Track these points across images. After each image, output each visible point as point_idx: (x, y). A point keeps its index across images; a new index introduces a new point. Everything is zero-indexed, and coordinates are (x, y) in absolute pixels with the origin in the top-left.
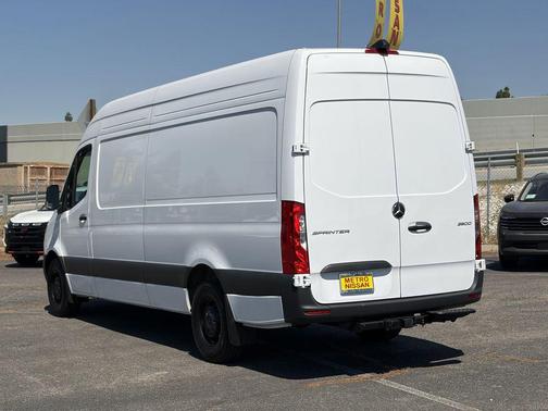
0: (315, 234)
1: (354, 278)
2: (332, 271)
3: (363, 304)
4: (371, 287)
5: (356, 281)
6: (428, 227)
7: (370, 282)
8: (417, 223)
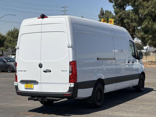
0: (19, 71)
1: (28, 84)
2: (23, 82)
3: (29, 92)
4: (32, 88)
5: (29, 85)
6: (50, 71)
7: (33, 86)
8: (46, 70)
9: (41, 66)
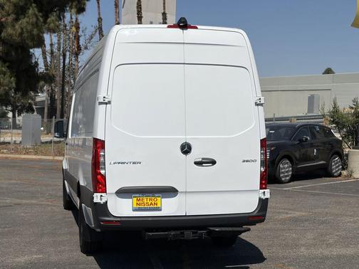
1: (145, 199)
4: (159, 205)
6: (213, 162)
7: (159, 202)
8: (203, 159)
9: (186, 149)
